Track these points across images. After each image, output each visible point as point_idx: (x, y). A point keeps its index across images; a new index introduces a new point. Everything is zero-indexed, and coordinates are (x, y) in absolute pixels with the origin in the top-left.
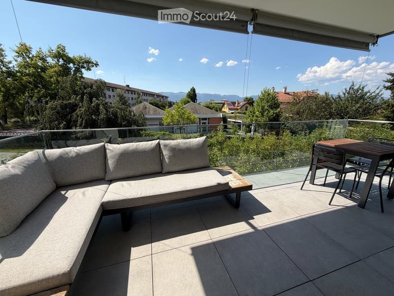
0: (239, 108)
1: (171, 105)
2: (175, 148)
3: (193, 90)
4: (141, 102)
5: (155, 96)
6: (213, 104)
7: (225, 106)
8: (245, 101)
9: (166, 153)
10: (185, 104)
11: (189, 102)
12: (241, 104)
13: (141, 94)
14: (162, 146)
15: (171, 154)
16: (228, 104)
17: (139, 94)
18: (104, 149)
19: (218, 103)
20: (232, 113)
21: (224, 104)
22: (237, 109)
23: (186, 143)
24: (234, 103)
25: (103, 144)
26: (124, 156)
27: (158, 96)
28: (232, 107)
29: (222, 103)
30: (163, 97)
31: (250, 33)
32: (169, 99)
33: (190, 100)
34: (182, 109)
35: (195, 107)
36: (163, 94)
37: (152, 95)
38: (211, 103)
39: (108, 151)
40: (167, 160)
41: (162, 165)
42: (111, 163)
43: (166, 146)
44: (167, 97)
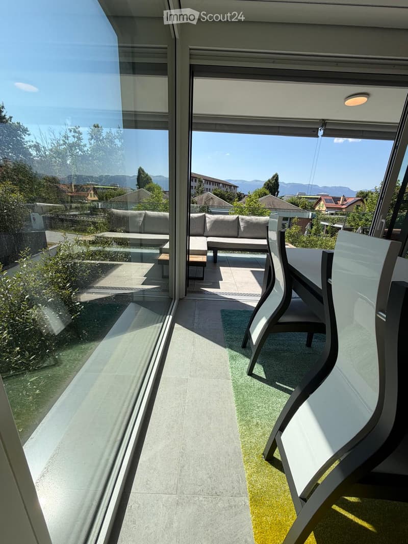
0: (344, 207)
1: (240, 197)
2: (249, 222)
3: (276, 178)
4: (202, 192)
5: (221, 185)
6: (302, 200)
7: (322, 203)
8: (358, 196)
9: (242, 224)
10: (260, 197)
11: (266, 194)
12: (350, 201)
13: (204, 181)
14: (240, 220)
15: (246, 225)
16: (327, 201)
17: (200, 181)
18: (205, 216)
19: (311, 198)
20: (332, 214)
21: (320, 200)
22: (341, 209)
23: (257, 219)
24: (336, 200)
25: (204, 214)
26: (216, 223)
27: (225, 184)
28: (333, 205)
29: (317, 198)
30: (230, 186)
31: (320, 137)
32: (239, 190)
33: (267, 192)
34: (255, 203)
35: (273, 202)
36: (232, 183)
37: (216, 183)
38: (301, 198)
39: (207, 218)
40: (242, 229)
41: (238, 232)
42: (208, 225)
43: (242, 219)
44: (236, 187)
